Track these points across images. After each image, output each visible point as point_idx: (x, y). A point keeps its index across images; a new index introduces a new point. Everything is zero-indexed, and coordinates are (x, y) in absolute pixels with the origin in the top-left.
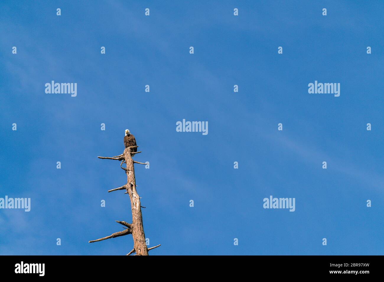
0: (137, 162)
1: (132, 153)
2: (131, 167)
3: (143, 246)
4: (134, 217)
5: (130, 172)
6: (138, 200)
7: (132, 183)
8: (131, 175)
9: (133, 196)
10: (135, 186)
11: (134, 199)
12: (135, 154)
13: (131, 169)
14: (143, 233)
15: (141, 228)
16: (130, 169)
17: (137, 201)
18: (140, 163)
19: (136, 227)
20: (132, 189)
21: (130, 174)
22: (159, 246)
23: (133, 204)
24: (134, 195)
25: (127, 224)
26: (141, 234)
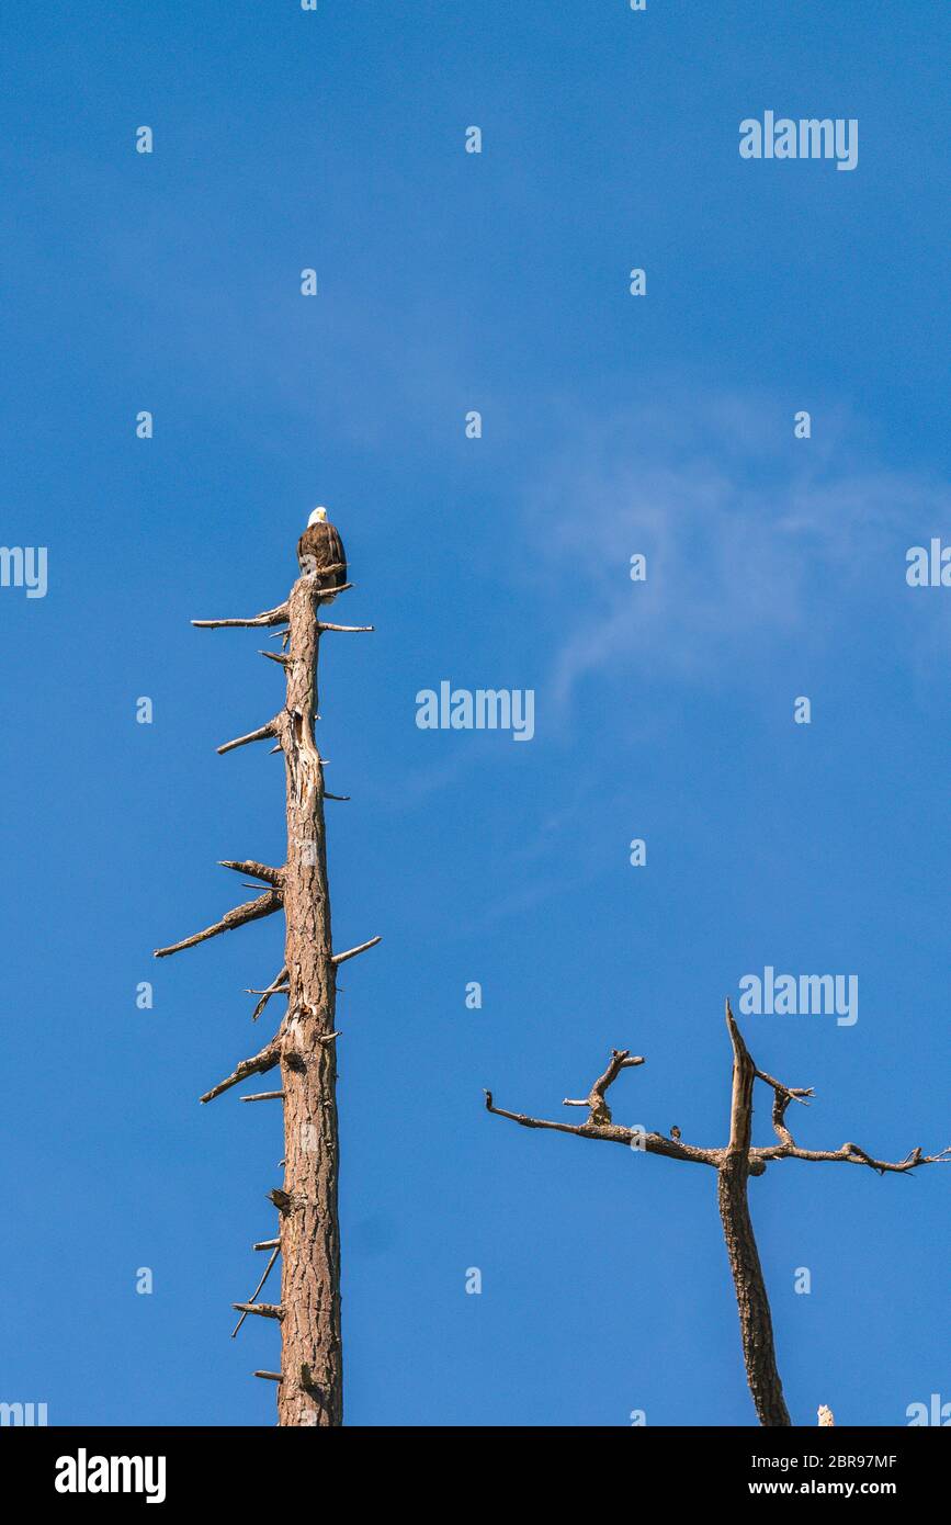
0: (330, 625)
1: (321, 592)
2: (302, 647)
3: (313, 951)
4: (291, 838)
5: (297, 665)
6: (314, 774)
7: (298, 710)
8: (299, 679)
9: (296, 759)
10: (312, 721)
11: (299, 770)
12: (328, 595)
13: (300, 657)
14: (318, 899)
15: (312, 879)
16: (298, 656)
17: (312, 776)
18: (343, 628)
19: (293, 878)
20: (297, 732)
21: (295, 675)
22: (373, 944)
23: (293, 788)
24: (303, 756)
25: (263, 869)
26: (309, 904)
